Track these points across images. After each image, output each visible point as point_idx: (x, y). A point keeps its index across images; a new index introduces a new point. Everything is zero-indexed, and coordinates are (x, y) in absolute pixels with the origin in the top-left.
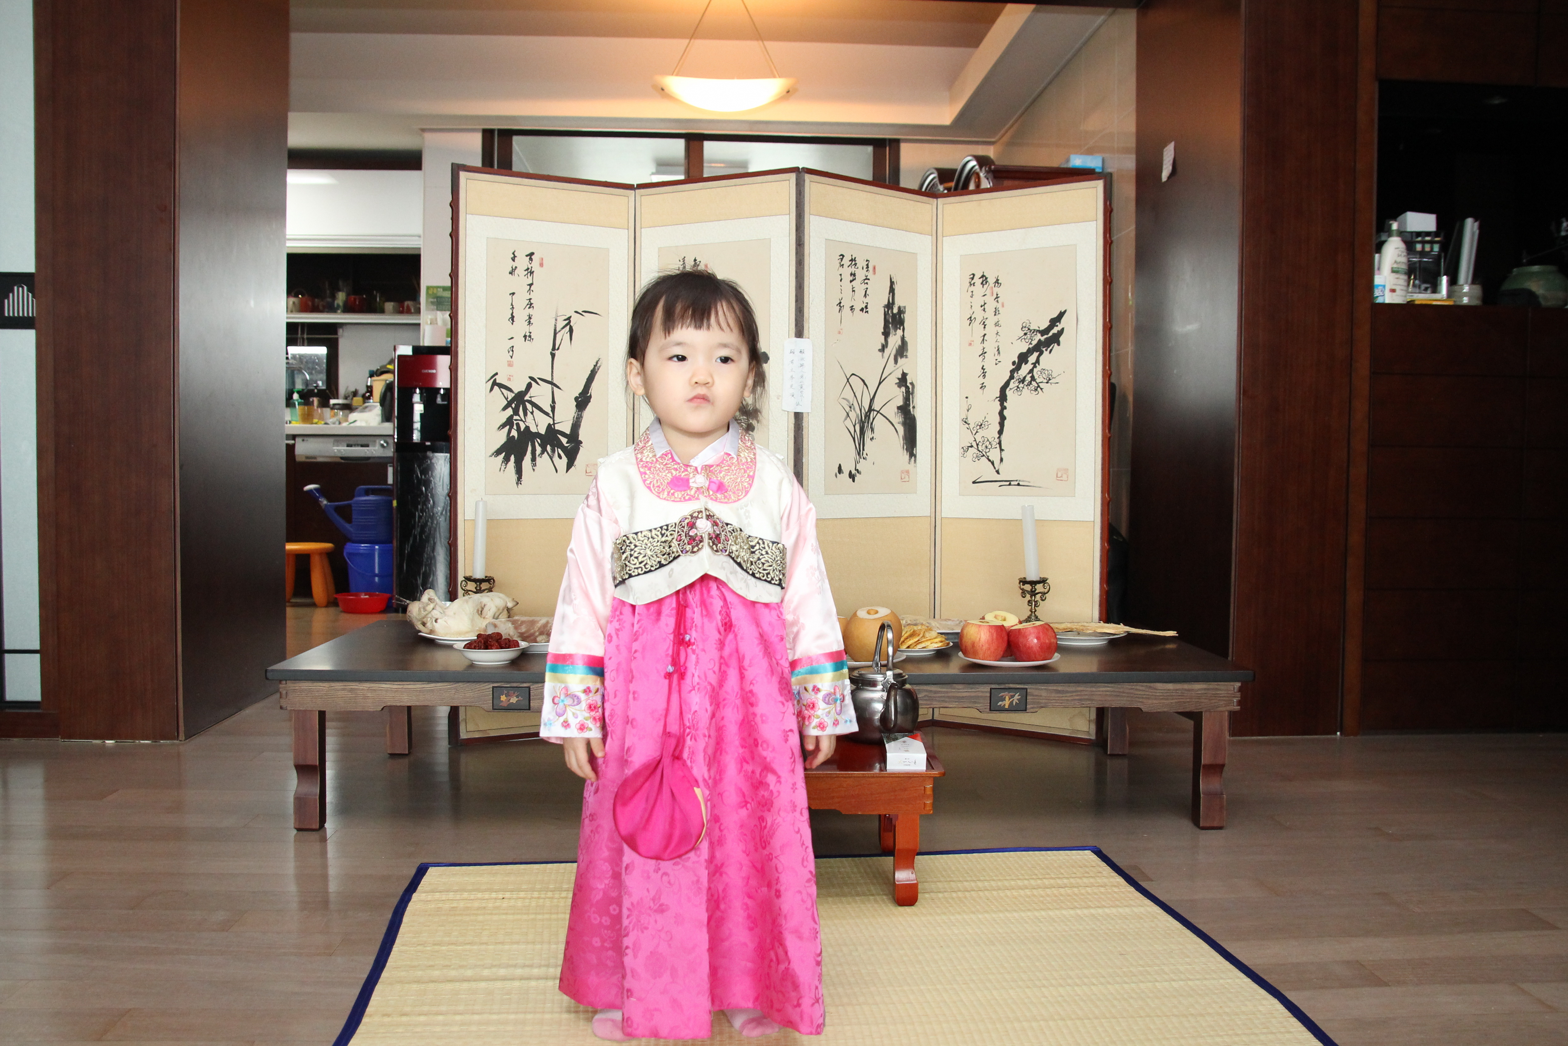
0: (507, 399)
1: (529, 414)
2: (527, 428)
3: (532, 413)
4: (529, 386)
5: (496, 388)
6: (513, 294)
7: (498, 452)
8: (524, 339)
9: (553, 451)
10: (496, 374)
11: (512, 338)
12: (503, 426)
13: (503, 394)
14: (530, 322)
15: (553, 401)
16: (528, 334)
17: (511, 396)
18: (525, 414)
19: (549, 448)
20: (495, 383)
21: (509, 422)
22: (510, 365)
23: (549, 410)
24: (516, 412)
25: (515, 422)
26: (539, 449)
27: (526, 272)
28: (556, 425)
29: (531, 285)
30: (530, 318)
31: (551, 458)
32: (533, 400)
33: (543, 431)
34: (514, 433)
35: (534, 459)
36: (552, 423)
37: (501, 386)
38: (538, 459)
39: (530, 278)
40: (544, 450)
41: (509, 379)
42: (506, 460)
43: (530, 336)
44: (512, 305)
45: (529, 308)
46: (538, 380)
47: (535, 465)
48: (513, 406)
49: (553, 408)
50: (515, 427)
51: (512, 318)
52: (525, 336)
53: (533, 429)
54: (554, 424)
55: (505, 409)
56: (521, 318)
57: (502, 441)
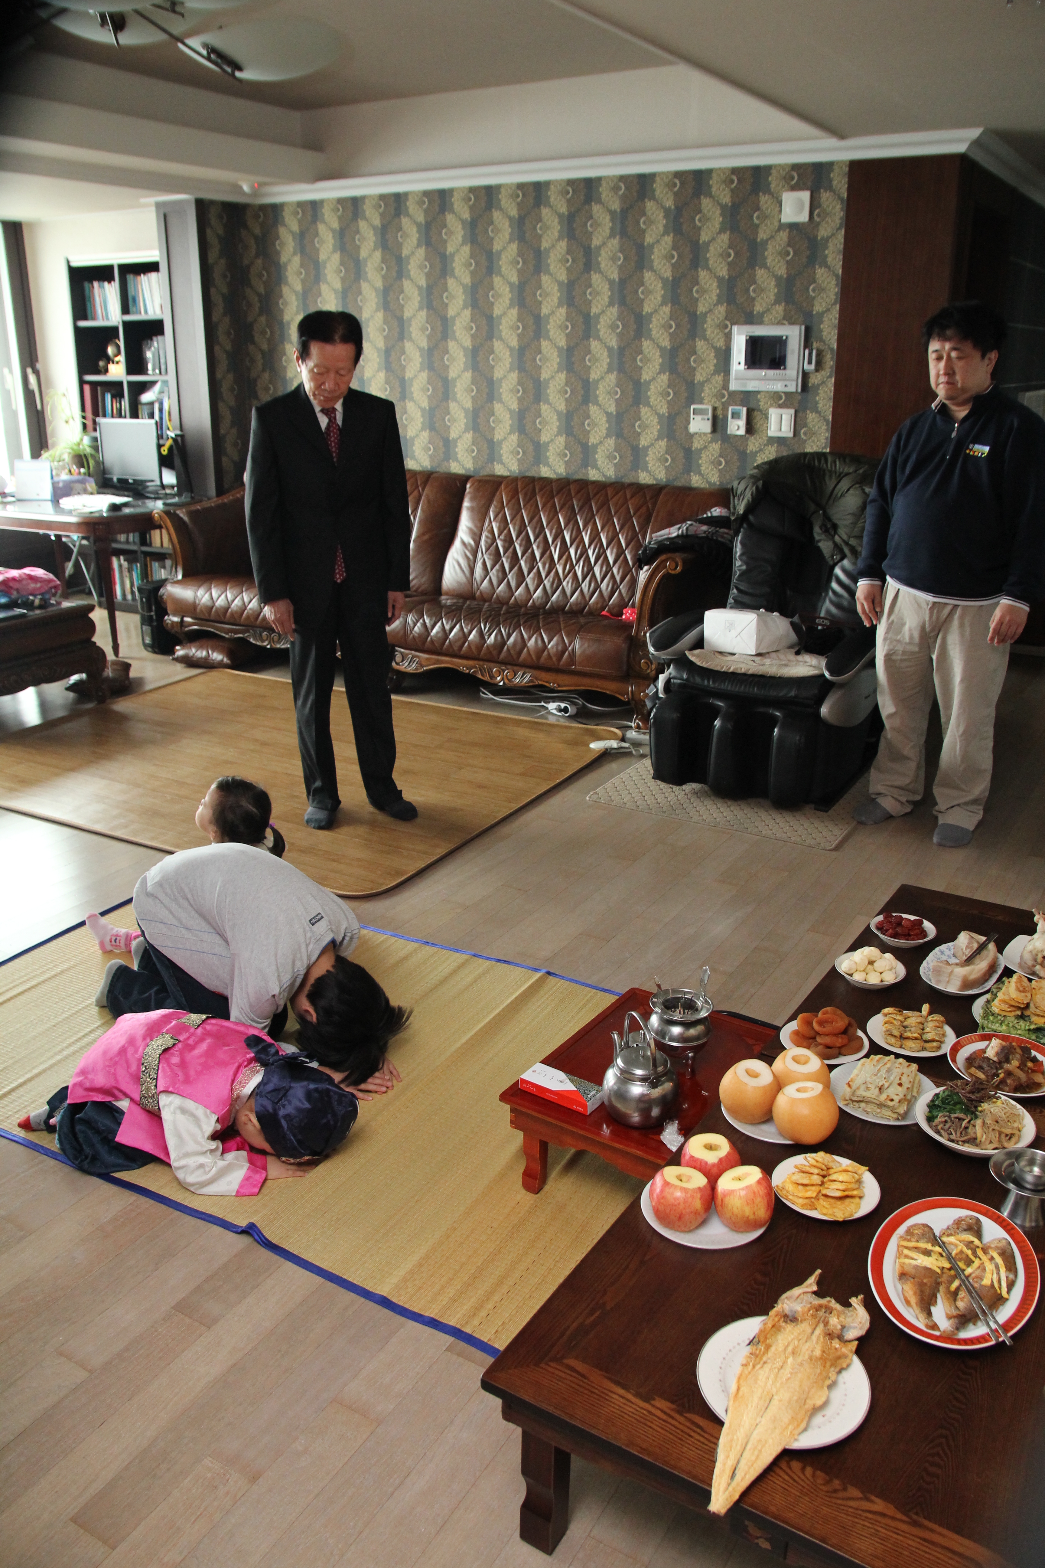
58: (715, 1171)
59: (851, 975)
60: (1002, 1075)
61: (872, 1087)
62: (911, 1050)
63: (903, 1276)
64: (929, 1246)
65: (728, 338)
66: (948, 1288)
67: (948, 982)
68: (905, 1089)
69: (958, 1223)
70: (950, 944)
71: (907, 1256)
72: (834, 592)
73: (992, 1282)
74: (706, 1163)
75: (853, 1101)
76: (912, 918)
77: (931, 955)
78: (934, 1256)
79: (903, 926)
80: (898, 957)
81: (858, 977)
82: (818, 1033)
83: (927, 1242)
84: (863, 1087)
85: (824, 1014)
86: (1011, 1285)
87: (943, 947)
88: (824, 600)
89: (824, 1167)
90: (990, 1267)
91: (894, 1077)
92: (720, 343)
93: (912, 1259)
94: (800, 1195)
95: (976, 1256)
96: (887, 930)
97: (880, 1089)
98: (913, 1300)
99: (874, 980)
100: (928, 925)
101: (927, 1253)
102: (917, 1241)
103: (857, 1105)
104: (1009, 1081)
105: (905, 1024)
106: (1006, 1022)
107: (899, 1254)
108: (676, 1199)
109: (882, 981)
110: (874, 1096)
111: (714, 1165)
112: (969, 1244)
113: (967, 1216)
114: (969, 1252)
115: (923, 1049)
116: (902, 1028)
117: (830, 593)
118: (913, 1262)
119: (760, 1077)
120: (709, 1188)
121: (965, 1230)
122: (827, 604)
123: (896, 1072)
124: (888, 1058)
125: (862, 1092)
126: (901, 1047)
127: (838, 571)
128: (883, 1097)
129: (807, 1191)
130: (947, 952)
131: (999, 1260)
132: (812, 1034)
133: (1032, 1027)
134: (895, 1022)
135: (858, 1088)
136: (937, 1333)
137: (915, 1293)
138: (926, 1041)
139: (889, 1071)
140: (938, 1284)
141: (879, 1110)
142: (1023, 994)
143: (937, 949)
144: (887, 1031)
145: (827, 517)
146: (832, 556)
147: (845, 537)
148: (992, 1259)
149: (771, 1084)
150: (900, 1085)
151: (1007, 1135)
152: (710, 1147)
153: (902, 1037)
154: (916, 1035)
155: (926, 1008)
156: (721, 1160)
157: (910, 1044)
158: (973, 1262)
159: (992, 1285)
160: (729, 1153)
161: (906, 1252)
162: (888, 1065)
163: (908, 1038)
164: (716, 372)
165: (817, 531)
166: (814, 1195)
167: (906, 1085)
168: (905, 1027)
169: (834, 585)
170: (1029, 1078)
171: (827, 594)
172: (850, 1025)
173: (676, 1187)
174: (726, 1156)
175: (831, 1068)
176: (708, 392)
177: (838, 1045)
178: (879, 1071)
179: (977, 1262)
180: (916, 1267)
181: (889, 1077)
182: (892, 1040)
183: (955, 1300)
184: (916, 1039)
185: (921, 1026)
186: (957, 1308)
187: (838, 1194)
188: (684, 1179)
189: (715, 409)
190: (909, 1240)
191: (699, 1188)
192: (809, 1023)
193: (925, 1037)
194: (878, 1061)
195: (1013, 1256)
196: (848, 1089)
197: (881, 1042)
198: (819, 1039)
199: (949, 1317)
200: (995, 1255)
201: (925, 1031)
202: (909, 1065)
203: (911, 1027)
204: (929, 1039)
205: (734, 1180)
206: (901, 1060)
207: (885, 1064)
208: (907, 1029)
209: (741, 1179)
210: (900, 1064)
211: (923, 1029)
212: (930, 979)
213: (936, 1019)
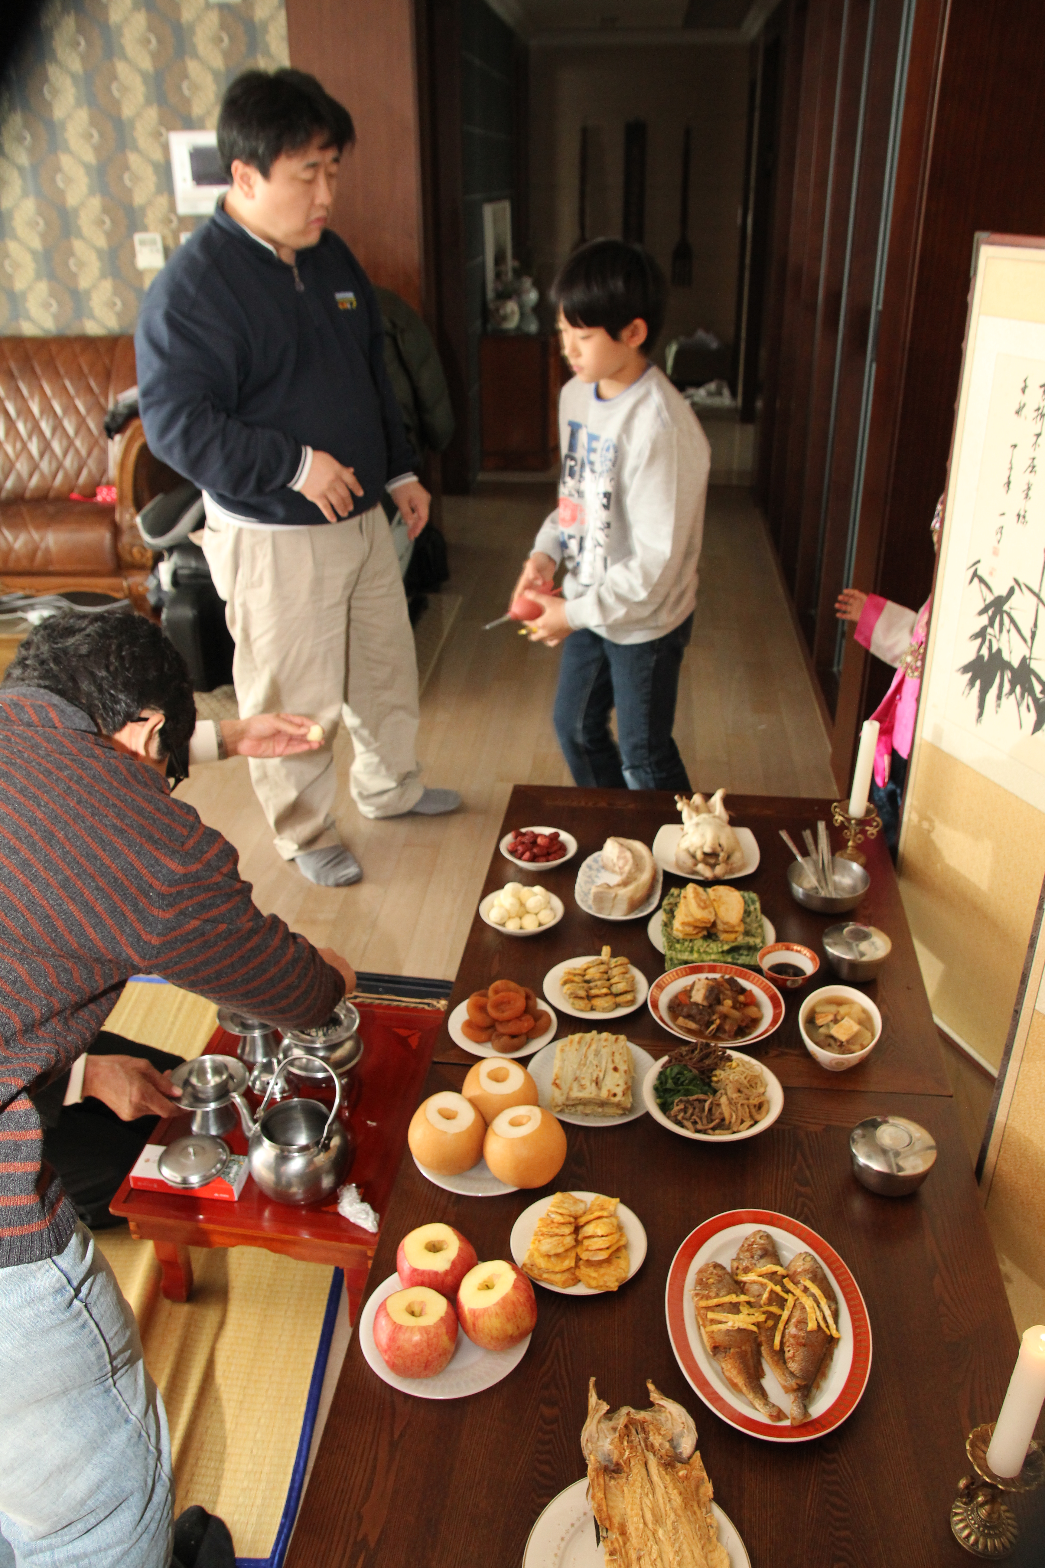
0: (985, 600)
1: (1005, 631)
2: (999, 651)
3: (1009, 631)
4: (1011, 591)
5: (976, 580)
6: (1015, 446)
7: (965, 669)
8: (1016, 518)
9: (1023, 697)
10: (978, 562)
11: (1003, 514)
12: (976, 636)
13: (981, 591)
14: (1027, 495)
15: (1035, 625)
16: (1022, 513)
17: (990, 598)
18: (1001, 631)
19: (1018, 689)
20: (975, 574)
21: (981, 634)
22: (995, 553)
23: (1028, 635)
24: (991, 623)
25: (988, 637)
26: (1007, 687)
27: (1036, 414)
28: (1032, 661)
29: (1038, 435)
30: (1029, 489)
31: (1019, 705)
32: (1014, 614)
33: (1016, 664)
34: (985, 652)
35: (999, 697)
36: (1028, 656)
37: (982, 580)
38: (1004, 698)
39: (1039, 423)
40: (1012, 691)
41: (991, 574)
42: (972, 683)
43: (1024, 517)
44: (1011, 463)
45: (1031, 472)
46: (1023, 587)
47: (999, 706)
48: (990, 612)
49: (1033, 635)
50: (987, 643)
51: (1009, 483)
52: (1019, 515)
53: (1006, 656)
54: (1030, 658)
55: (981, 613)
56: (1018, 486)
57: (971, 656)
58: (449, 1279)
59: (503, 925)
60: (718, 1022)
61: (586, 1082)
62: (604, 1010)
63: (716, 1350)
64: (733, 1298)
65: (166, 149)
66: (771, 1345)
67: (613, 907)
68: (623, 1074)
69: (747, 1247)
70: (596, 855)
71: (713, 1322)
73: (818, 1323)
74: (436, 1273)
75: (567, 1106)
76: (547, 831)
77: (580, 874)
78: (745, 1310)
79: (539, 846)
80: (548, 888)
81: (512, 927)
82: (495, 1021)
83: (729, 1293)
84: (575, 1086)
85: (496, 992)
86: (836, 1315)
87: (589, 860)
89: (572, 1220)
90: (808, 1303)
91: (605, 1062)
92: (157, 155)
93: (720, 1322)
94: (557, 1269)
95: (788, 1291)
96: (523, 854)
97: (597, 1083)
98: (740, 1381)
99: (531, 926)
100: (565, 837)
101: (735, 1308)
102: (717, 1296)
103: (573, 1110)
104: (727, 1027)
105: (587, 977)
106: (696, 948)
107: (702, 1319)
108: (415, 1346)
109: (540, 925)
110: (592, 1096)
111: (446, 1273)
112: (772, 1276)
113: (755, 1234)
114: (778, 1289)
115: (617, 1006)
116: (586, 985)
118: (723, 1327)
119: (459, 1117)
120: (451, 1311)
121: (761, 1257)
123: (605, 1052)
124: (588, 1036)
125: (576, 1094)
126: (592, 1009)
128: (604, 1094)
129: (562, 1262)
130: (595, 866)
131: (814, 1289)
132: (488, 1022)
133: (726, 947)
134: (577, 979)
135: (571, 1089)
136: (786, 1423)
137: (740, 1371)
138: (617, 995)
139: (597, 1053)
140: (759, 1345)
141: (600, 1110)
142: (706, 911)
143: (584, 865)
144: (571, 994)
148: (806, 1290)
149: (475, 1122)
150: (616, 1069)
151: (755, 1106)
152: (434, 1248)
153: (589, 997)
154: (605, 991)
155: (606, 949)
156: (454, 1263)
157: (600, 1002)
158: (786, 1300)
159: (819, 1326)
160: (461, 1249)
161: (711, 1315)
162: (593, 1047)
163: (597, 996)
164: (159, 191)
166: (573, 1264)
167: (623, 1067)
168: (588, 982)
170: (747, 1015)
172: (528, 998)
173: (411, 1329)
174: (459, 1255)
175: (524, 1062)
176: (152, 217)
177: (525, 1031)
178: (586, 1056)
179: (791, 1300)
180: (728, 1332)
181: (600, 1062)
182: (581, 1004)
183: (785, 1363)
184: (606, 995)
185: (606, 976)
186: (792, 1373)
187: (603, 1256)
188: (417, 1309)
189: (164, 239)
190: (708, 1297)
191: (442, 1319)
192: (481, 1008)
193: (614, 989)
194: (579, 1042)
196: (557, 1092)
197: (567, 1008)
198: (501, 1029)
199: (787, 1390)
200: (809, 1284)
201: (613, 981)
202: (617, 1039)
203: (595, 981)
204: (619, 991)
205: (479, 1289)
206: (605, 1035)
207: (590, 1046)
208: (592, 985)
209: (487, 1286)
210: (606, 1040)
211: (609, 980)
212: (590, 908)
213: (619, 963)
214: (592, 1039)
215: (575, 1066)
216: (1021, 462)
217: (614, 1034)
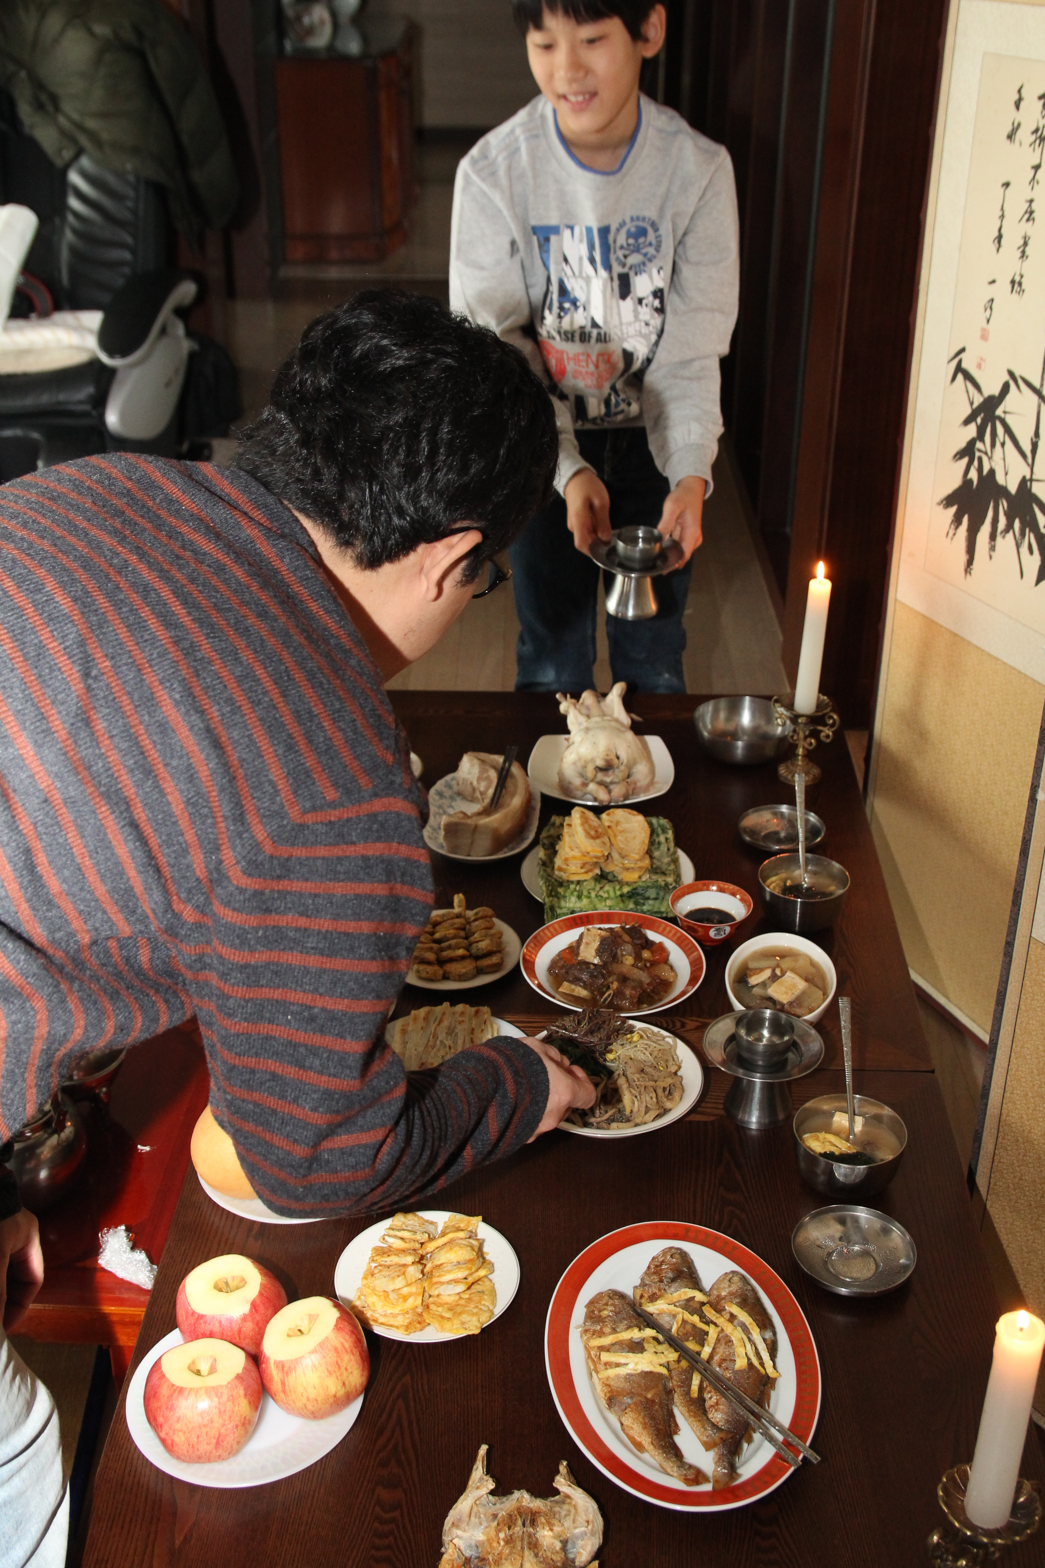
0: (972, 404)
1: (998, 445)
2: (992, 472)
3: (1003, 445)
4: (1005, 389)
5: (960, 377)
6: (1007, 185)
7: (949, 501)
8: (1009, 287)
9: (1023, 534)
10: (963, 350)
11: (993, 282)
12: (960, 455)
13: (967, 391)
14: (1023, 252)
15: (1037, 434)
16: (1017, 279)
17: (978, 400)
18: (993, 445)
19: (1017, 524)
20: (959, 369)
21: (968, 451)
22: (984, 337)
23: (1027, 448)
24: (981, 436)
25: (977, 454)
26: (1002, 522)
27: (1034, 137)
28: (1034, 484)
29: (1037, 168)
30: (1025, 244)
31: (1018, 546)
32: (1009, 419)
33: (1013, 488)
34: (973, 475)
35: (993, 537)
36: (1028, 477)
37: (968, 377)
38: (999, 539)
39: (1038, 151)
40: (1009, 527)
41: (979, 366)
42: (957, 520)
43: (1020, 284)
44: (1002, 209)
45: (1028, 220)
46: (1020, 382)
47: (993, 548)
48: (979, 420)
49: (1035, 447)
50: (976, 463)
51: (1000, 237)
52: (1013, 282)
53: (1000, 479)
54: (1031, 480)
55: (967, 422)
56: (1012, 241)
57: (954, 482)
60: (615, 985)
62: (461, 978)
63: (612, 1400)
64: (635, 1334)
66: (688, 1392)
69: (655, 1268)
70: (448, 777)
71: (608, 1365)
72: (76, 215)
73: (749, 1359)
74: (230, 1320)
78: (650, 1347)
83: (629, 1327)
86: (773, 1349)
87: (442, 785)
88: (62, 232)
89: (417, 1245)
90: (736, 1335)
91: (462, 1042)
93: (618, 1365)
94: (398, 1310)
95: (708, 1322)
98: (645, 1439)
101: (637, 1347)
102: (614, 1331)
104: (628, 992)
105: (437, 936)
106: (585, 893)
107: (594, 1363)
108: (202, 1414)
111: (244, 1320)
113: (664, 1252)
114: (695, 1319)
115: (480, 972)
116: (435, 946)
117: (71, 218)
118: (622, 1371)
120: (250, 1368)
121: (673, 1280)
122: (69, 236)
123: (461, 1029)
124: (438, 1009)
126: (446, 977)
127: (75, 178)
129: (405, 1299)
130: (448, 793)
131: (743, 1316)
133: (626, 890)
136: (707, 1487)
137: (645, 1426)
138: (477, 958)
139: (451, 1031)
140: (669, 1392)
142: (598, 841)
143: (435, 791)
145: (39, 85)
146: (60, 151)
147: (75, 116)
148: (732, 1318)
151: (664, 1089)
152: (226, 1288)
153: (441, 962)
154: (461, 952)
155: (458, 899)
156: (252, 1305)
157: (455, 968)
158: (707, 1333)
159: (750, 1364)
160: (263, 1286)
161: (605, 1357)
162: (446, 1023)
163: (452, 960)
165: (25, 111)
166: (419, 1303)
168: (439, 942)
169: (74, 203)
170: (653, 977)
171: (64, 219)
173: (196, 1391)
174: (259, 1293)
178: (435, 1036)
179: (713, 1332)
180: (628, 1377)
181: (455, 1043)
182: (430, 971)
183: (705, 1412)
184: (464, 958)
185: (462, 933)
186: (714, 1426)
187: (459, 1289)
188: (204, 1368)
190: (601, 1334)
191: (238, 1377)
193: (474, 950)
194: (426, 1019)
195: (758, 1300)
199: (708, 1446)
200: (735, 1310)
201: (472, 939)
202: (477, 1012)
203: (448, 940)
204: (480, 953)
205: (289, 1336)
206: (460, 1007)
207: (441, 1021)
208: (443, 945)
209: (300, 1331)
210: (462, 1014)
211: (467, 938)
212: (442, 847)
213: (480, 915)
214: (444, 1014)
215: (421, 1049)
216: (1016, 208)
217: (472, 1006)
